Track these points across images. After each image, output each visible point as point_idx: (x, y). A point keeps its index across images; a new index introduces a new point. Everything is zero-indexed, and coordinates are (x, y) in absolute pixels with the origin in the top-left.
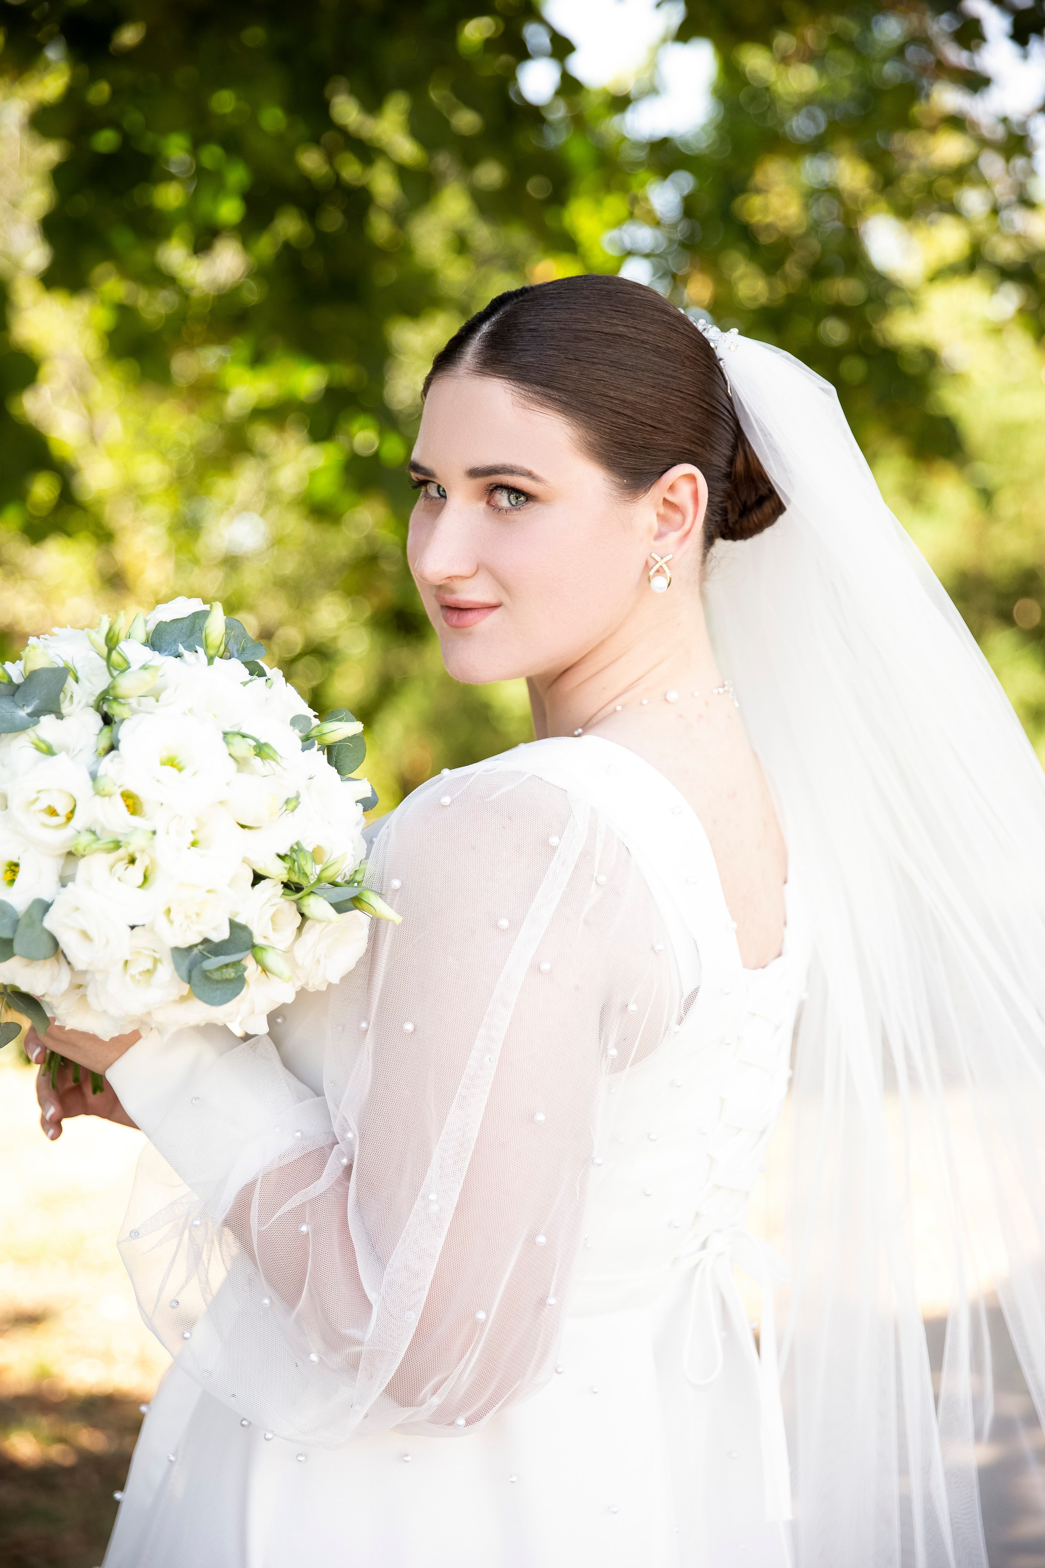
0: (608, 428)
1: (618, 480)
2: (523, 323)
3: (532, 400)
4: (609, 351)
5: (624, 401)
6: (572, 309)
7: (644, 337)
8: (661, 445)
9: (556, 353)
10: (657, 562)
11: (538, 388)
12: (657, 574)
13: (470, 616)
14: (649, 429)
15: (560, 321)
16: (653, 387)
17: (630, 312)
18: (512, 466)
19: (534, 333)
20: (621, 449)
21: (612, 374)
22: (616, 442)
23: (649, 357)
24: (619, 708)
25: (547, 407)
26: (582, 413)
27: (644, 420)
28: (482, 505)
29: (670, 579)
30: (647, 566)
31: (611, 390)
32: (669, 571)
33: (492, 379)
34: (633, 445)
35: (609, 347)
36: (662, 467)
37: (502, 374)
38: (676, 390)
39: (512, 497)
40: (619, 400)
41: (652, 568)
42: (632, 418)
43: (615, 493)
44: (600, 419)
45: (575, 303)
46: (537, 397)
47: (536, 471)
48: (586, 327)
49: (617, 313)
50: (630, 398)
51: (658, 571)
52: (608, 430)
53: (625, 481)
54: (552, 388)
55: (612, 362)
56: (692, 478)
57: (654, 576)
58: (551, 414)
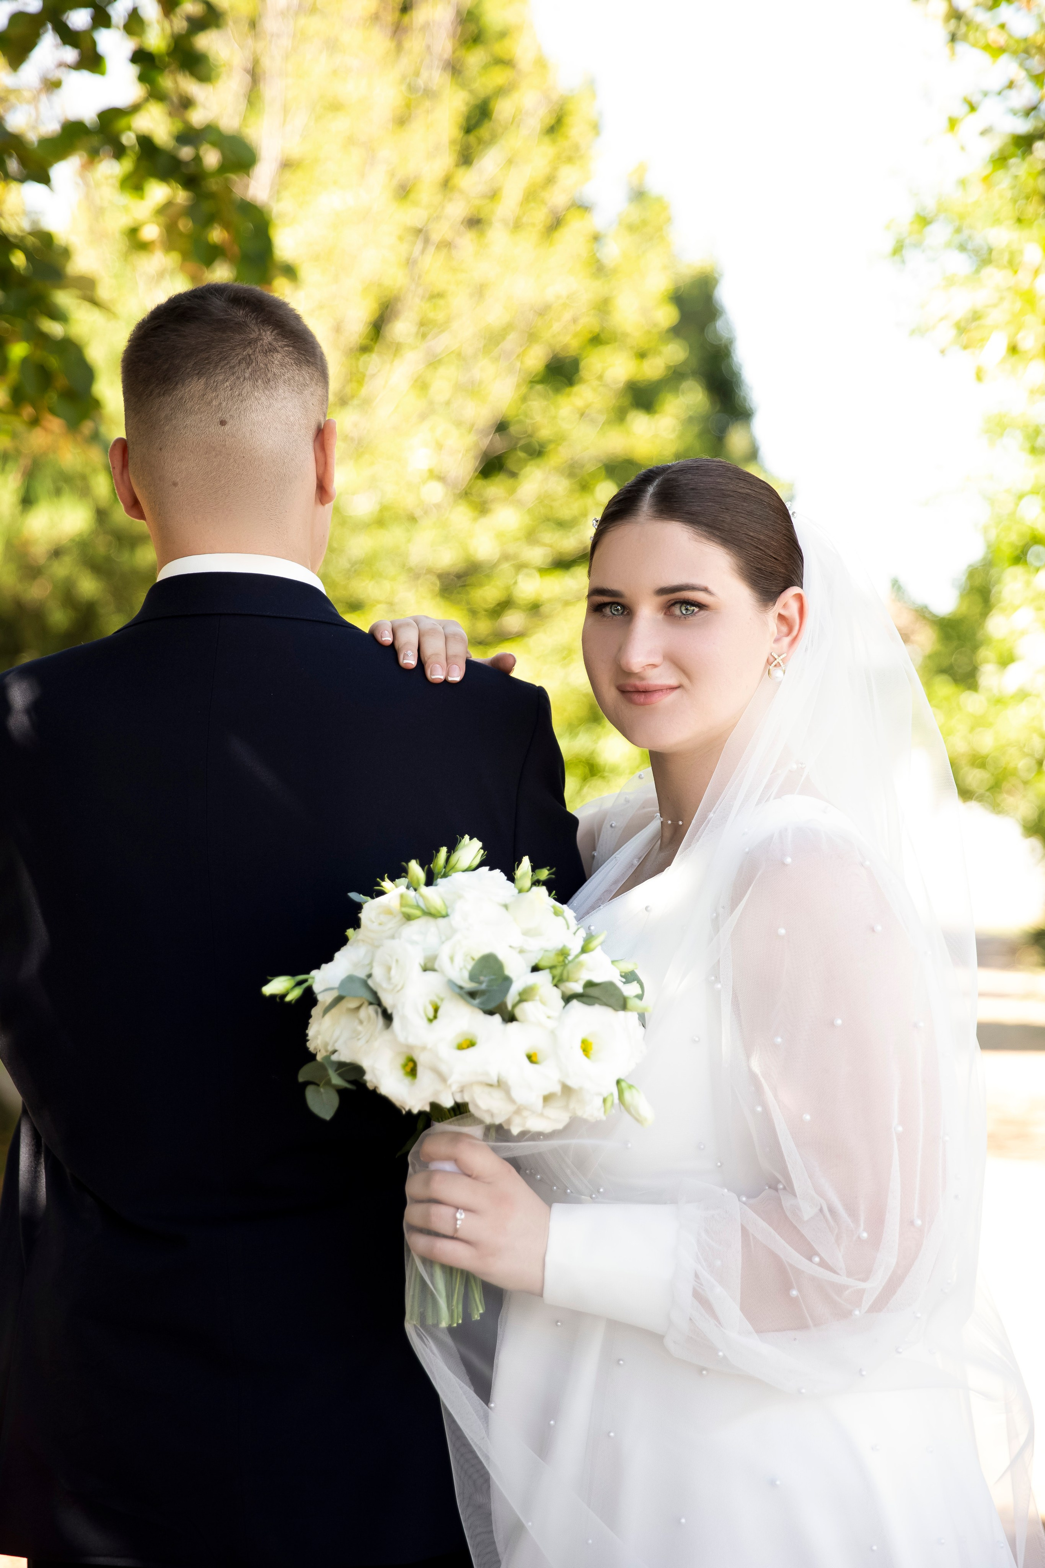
0: (751, 558)
1: (756, 595)
3: (701, 535)
4: (745, 504)
5: (759, 539)
8: (780, 572)
10: (776, 659)
11: (705, 529)
13: (656, 695)
14: (773, 560)
16: (773, 531)
18: (692, 584)
20: (759, 574)
21: (749, 520)
22: (756, 569)
25: (713, 541)
26: (735, 546)
27: (771, 554)
28: (661, 616)
30: (769, 663)
31: (751, 531)
33: (671, 522)
34: (766, 571)
35: (744, 502)
36: (781, 588)
37: (677, 519)
39: (683, 608)
40: (757, 539)
41: (772, 663)
42: (764, 551)
44: (747, 551)
46: (704, 533)
47: (711, 587)
50: (762, 537)
51: (775, 666)
53: (762, 597)
55: (748, 512)
56: (799, 598)
57: (773, 669)
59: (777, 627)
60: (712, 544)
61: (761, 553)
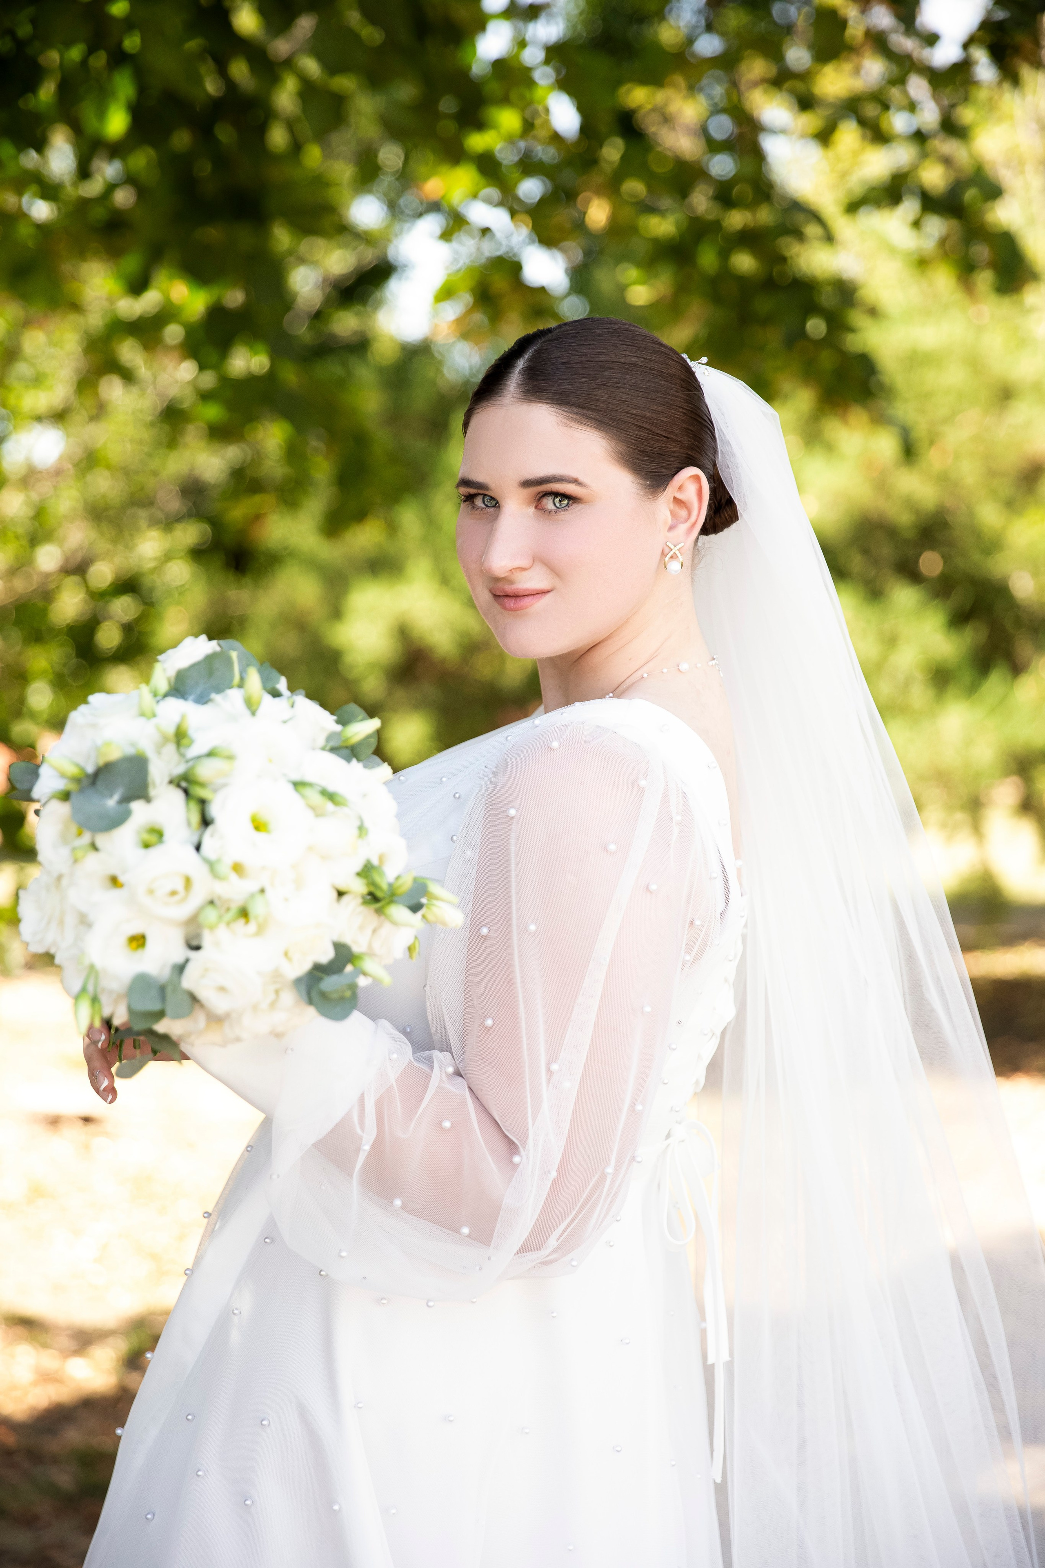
0: (634, 440)
1: (641, 481)
2: (556, 357)
3: (573, 419)
4: (628, 377)
5: (644, 417)
6: (593, 344)
7: (650, 365)
8: (673, 452)
9: (588, 380)
10: (672, 550)
11: (576, 410)
12: (671, 560)
13: (527, 600)
14: (663, 439)
15: (586, 355)
16: (663, 405)
17: (637, 345)
18: (561, 476)
19: (567, 365)
20: (644, 456)
21: (632, 395)
22: (640, 451)
23: (657, 380)
24: (645, 675)
25: (585, 424)
26: (613, 428)
27: (659, 432)
28: (531, 510)
29: (682, 563)
30: (663, 554)
31: (634, 408)
32: (681, 557)
33: (537, 404)
34: (653, 453)
35: (627, 374)
36: (674, 470)
37: (545, 400)
38: (679, 407)
39: (557, 500)
40: (641, 416)
41: (668, 554)
42: (649, 430)
43: (641, 492)
44: (627, 433)
45: (593, 340)
46: (575, 416)
47: (581, 478)
48: (607, 358)
49: (628, 347)
50: (648, 414)
51: (672, 557)
52: (634, 441)
53: (648, 482)
54: (589, 409)
55: (631, 386)
56: (697, 478)
57: (669, 562)
58: (588, 430)
59: (673, 514)
60: (583, 427)
61: (645, 433)
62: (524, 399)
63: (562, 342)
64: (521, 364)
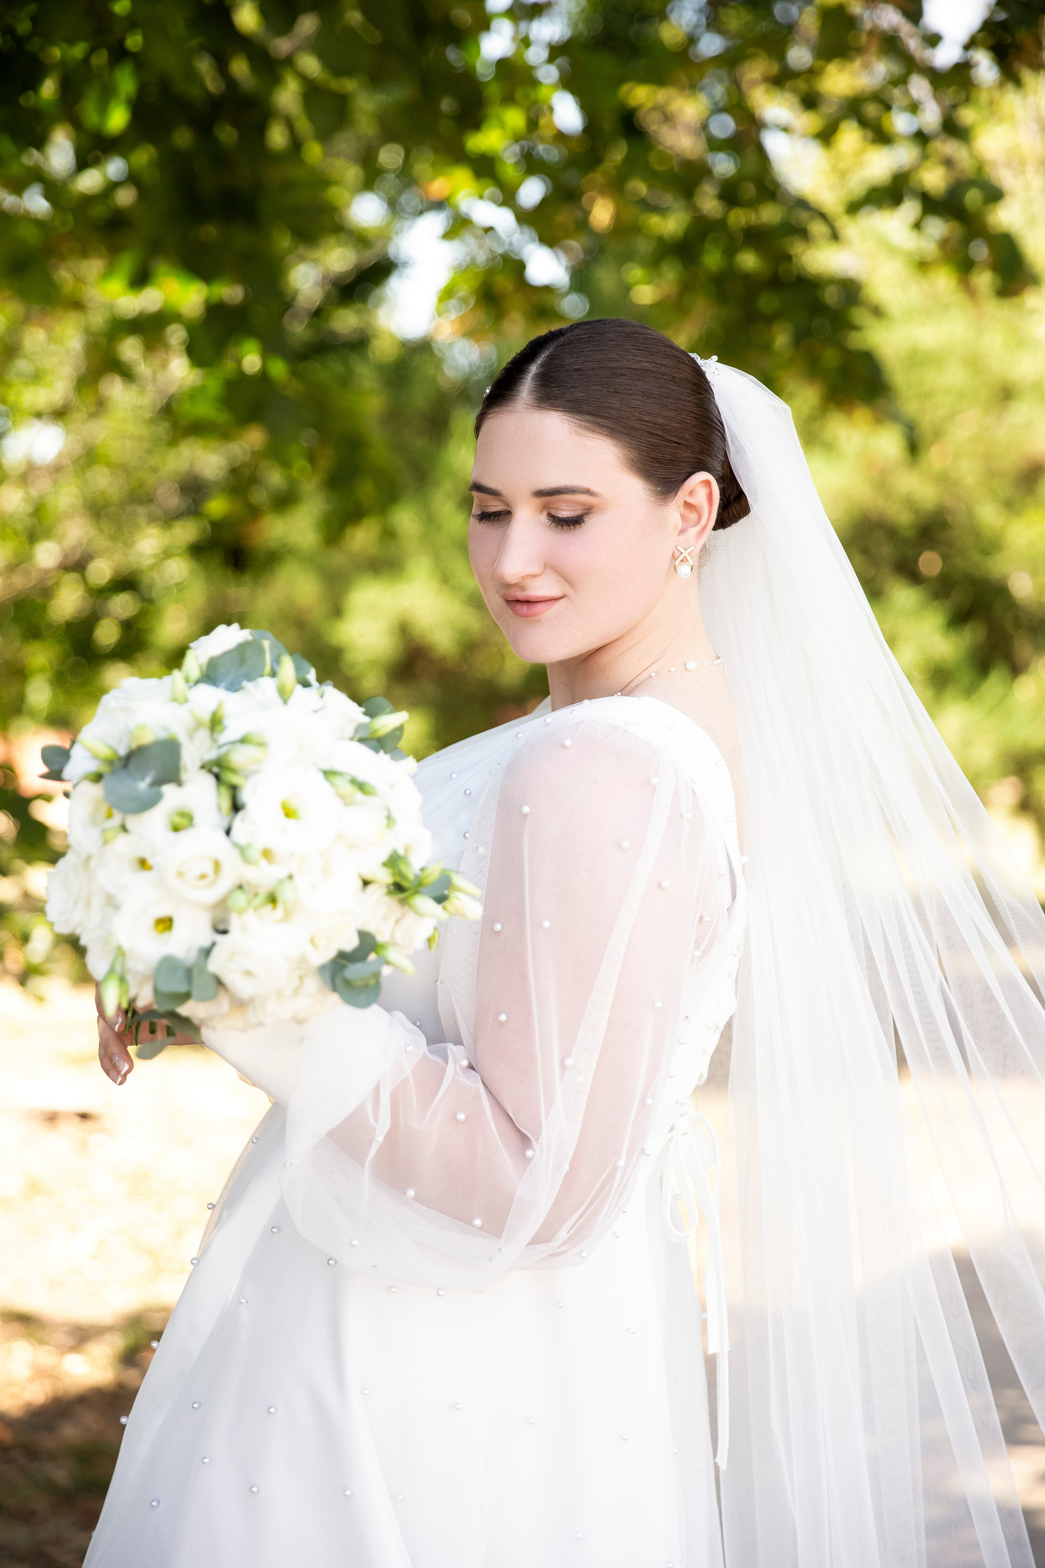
0: (646, 447)
1: (653, 488)
2: (569, 364)
3: (586, 428)
4: (640, 383)
5: (655, 424)
6: (605, 350)
7: (663, 370)
8: (683, 457)
9: (600, 388)
10: (682, 553)
11: (588, 417)
12: (682, 563)
13: (539, 607)
14: (674, 445)
15: (598, 361)
16: (675, 410)
17: (648, 350)
18: (573, 487)
19: (579, 372)
20: (655, 463)
21: (644, 402)
22: (651, 458)
23: (669, 386)
24: (653, 674)
25: (598, 433)
26: (626, 436)
27: (671, 438)
28: (543, 517)
29: (692, 566)
30: (674, 557)
31: (645, 415)
32: (691, 560)
33: (550, 413)
35: (639, 380)
36: (685, 475)
37: (557, 407)
38: (690, 412)
40: (652, 423)
41: (678, 558)
42: (661, 436)
43: (652, 499)
44: (639, 440)
45: (605, 345)
46: (587, 424)
47: (593, 488)
48: (619, 364)
49: (639, 351)
50: (660, 421)
51: (682, 561)
52: (646, 448)
53: (659, 489)
54: (601, 417)
55: (643, 392)
56: (707, 483)
57: (679, 565)
58: (601, 438)
59: (683, 517)
60: (596, 435)
61: (656, 439)
62: (537, 407)
63: (574, 347)
64: (534, 369)
